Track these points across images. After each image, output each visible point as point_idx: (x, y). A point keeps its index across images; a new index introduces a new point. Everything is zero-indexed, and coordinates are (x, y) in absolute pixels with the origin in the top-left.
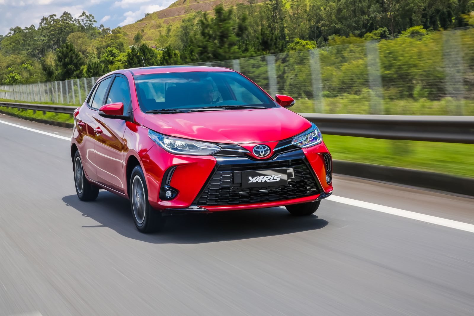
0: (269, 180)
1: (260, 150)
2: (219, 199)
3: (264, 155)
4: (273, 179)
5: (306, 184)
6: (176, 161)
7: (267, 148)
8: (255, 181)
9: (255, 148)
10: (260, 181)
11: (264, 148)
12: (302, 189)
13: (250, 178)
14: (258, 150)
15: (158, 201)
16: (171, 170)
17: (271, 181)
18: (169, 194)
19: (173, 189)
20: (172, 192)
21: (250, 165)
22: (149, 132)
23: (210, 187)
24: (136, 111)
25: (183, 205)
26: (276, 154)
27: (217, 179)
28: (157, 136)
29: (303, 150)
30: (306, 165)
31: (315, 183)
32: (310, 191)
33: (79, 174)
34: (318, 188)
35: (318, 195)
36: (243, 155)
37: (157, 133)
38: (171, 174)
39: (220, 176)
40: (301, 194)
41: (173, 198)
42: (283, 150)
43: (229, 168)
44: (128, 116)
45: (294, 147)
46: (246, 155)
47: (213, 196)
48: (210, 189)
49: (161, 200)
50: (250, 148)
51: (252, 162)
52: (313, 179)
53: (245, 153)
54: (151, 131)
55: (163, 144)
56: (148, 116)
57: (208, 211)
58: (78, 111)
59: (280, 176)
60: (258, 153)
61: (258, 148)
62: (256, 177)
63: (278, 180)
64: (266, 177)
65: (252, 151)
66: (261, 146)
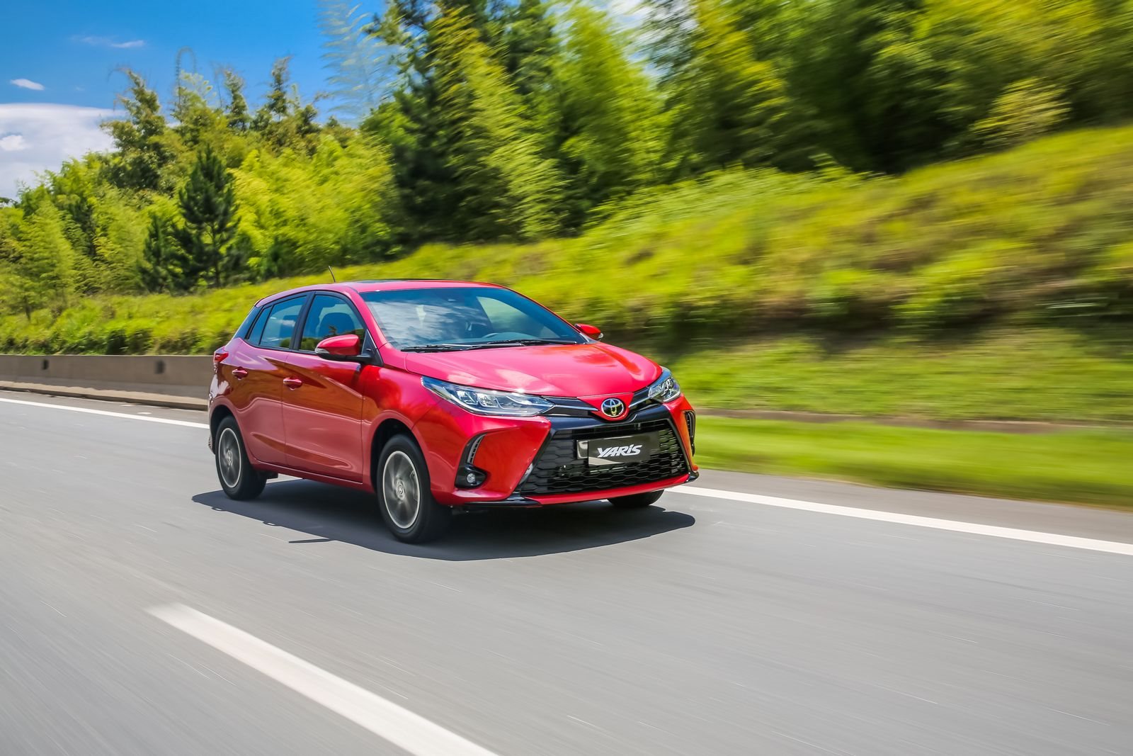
0: (626, 452)
1: (611, 407)
2: (554, 485)
3: (617, 414)
4: (632, 452)
5: (671, 458)
6: (489, 426)
7: (620, 403)
8: (606, 456)
9: (603, 403)
10: (613, 455)
11: (617, 403)
12: (666, 466)
13: (600, 450)
14: (609, 406)
15: (453, 490)
16: (477, 441)
17: (629, 454)
18: (471, 478)
19: (478, 471)
20: (476, 474)
21: (598, 429)
22: (425, 381)
23: (541, 465)
24: (385, 348)
25: (498, 496)
26: (632, 412)
27: (552, 453)
28: (442, 386)
29: (665, 405)
30: (671, 429)
31: (683, 456)
32: (676, 470)
33: (229, 457)
34: (685, 465)
35: (687, 476)
36: (586, 414)
37: (443, 381)
38: (476, 446)
39: (555, 448)
40: (665, 475)
41: (479, 485)
42: (640, 406)
43: (568, 436)
44: (368, 356)
45: (653, 401)
46: (591, 414)
47: (545, 481)
48: (541, 469)
49: (456, 489)
50: (596, 404)
51: (600, 425)
52: (680, 451)
53: (589, 411)
54: (428, 380)
55: (459, 398)
56: (413, 356)
57: (539, 504)
58: (225, 352)
59: (640, 446)
60: (608, 411)
61: (608, 403)
62: (608, 449)
63: (638, 452)
64: (621, 448)
65: (600, 410)
66: (612, 400)
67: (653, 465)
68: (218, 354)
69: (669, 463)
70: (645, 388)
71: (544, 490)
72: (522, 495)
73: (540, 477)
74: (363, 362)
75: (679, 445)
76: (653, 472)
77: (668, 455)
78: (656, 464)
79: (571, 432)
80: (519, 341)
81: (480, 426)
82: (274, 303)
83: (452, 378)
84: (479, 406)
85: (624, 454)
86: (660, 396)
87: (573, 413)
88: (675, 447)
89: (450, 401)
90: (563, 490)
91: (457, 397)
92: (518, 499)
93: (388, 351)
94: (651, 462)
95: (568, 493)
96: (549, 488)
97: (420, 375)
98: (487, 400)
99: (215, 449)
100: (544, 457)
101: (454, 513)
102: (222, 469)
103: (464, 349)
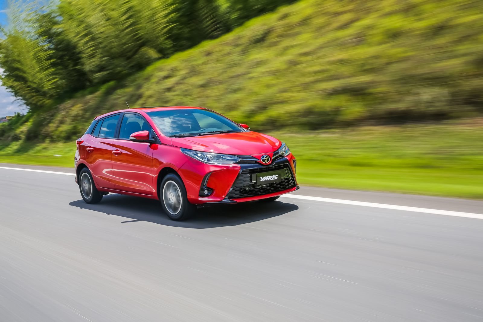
0: (272, 178)
1: (265, 159)
2: (242, 194)
3: (267, 162)
4: (274, 178)
6: (212, 169)
8: (264, 180)
9: (262, 157)
10: (266, 180)
11: (267, 157)
12: (287, 184)
13: (261, 178)
14: (264, 159)
15: (198, 197)
16: (208, 175)
18: (206, 192)
19: (209, 189)
20: (208, 190)
21: (260, 169)
22: (182, 150)
23: (237, 185)
24: (161, 136)
25: (218, 199)
26: (273, 161)
27: (241, 180)
28: (191, 152)
29: (286, 157)
30: (289, 167)
31: (294, 179)
32: (291, 185)
33: (86, 186)
34: (294, 183)
35: (295, 188)
36: (254, 162)
37: (190, 150)
38: (208, 178)
39: (242, 178)
40: (287, 187)
41: (209, 195)
42: (276, 158)
43: (247, 172)
44: (154, 140)
45: (280, 156)
46: (256, 162)
47: (238, 192)
48: (237, 187)
49: (200, 197)
50: (259, 158)
51: (261, 167)
52: (292, 177)
53: (256, 161)
54: (183, 149)
55: (198, 157)
56: (174, 139)
57: (236, 202)
58: (82, 141)
59: (277, 175)
60: (263, 160)
61: (263, 157)
62: (264, 177)
63: (277, 178)
64: (270, 177)
65: (260, 160)
66: (265, 156)
67: (282, 183)
68: (79, 141)
69: (288, 182)
70: (277, 150)
71: (238, 196)
72: (229, 199)
73: (236, 191)
74: (151, 143)
75: (292, 175)
76: (282, 187)
77: (288, 179)
78: (284, 183)
79: (249, 170)
80: (218, 132)
81: (209, 168)
82: (104, 118)
83: (193, 148)
84: (208, 160)
85: (271, 179)
86: (283, 154)
87: (249, 162)
88: (290, 175)
89: (195, 159)
90: (246, 196)
91: (198, 156)
92: (227, 200)
93: (162, 137)
94: (281, 182)
95: (248, 197)
96: (240, 195)
97: (179, 148)
98: (211, 158)
99: (79, 183)
100: (238, 182)
101: (198, 207)
102: (82, 190)
103: (196, 136)
